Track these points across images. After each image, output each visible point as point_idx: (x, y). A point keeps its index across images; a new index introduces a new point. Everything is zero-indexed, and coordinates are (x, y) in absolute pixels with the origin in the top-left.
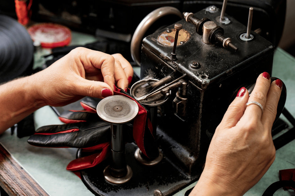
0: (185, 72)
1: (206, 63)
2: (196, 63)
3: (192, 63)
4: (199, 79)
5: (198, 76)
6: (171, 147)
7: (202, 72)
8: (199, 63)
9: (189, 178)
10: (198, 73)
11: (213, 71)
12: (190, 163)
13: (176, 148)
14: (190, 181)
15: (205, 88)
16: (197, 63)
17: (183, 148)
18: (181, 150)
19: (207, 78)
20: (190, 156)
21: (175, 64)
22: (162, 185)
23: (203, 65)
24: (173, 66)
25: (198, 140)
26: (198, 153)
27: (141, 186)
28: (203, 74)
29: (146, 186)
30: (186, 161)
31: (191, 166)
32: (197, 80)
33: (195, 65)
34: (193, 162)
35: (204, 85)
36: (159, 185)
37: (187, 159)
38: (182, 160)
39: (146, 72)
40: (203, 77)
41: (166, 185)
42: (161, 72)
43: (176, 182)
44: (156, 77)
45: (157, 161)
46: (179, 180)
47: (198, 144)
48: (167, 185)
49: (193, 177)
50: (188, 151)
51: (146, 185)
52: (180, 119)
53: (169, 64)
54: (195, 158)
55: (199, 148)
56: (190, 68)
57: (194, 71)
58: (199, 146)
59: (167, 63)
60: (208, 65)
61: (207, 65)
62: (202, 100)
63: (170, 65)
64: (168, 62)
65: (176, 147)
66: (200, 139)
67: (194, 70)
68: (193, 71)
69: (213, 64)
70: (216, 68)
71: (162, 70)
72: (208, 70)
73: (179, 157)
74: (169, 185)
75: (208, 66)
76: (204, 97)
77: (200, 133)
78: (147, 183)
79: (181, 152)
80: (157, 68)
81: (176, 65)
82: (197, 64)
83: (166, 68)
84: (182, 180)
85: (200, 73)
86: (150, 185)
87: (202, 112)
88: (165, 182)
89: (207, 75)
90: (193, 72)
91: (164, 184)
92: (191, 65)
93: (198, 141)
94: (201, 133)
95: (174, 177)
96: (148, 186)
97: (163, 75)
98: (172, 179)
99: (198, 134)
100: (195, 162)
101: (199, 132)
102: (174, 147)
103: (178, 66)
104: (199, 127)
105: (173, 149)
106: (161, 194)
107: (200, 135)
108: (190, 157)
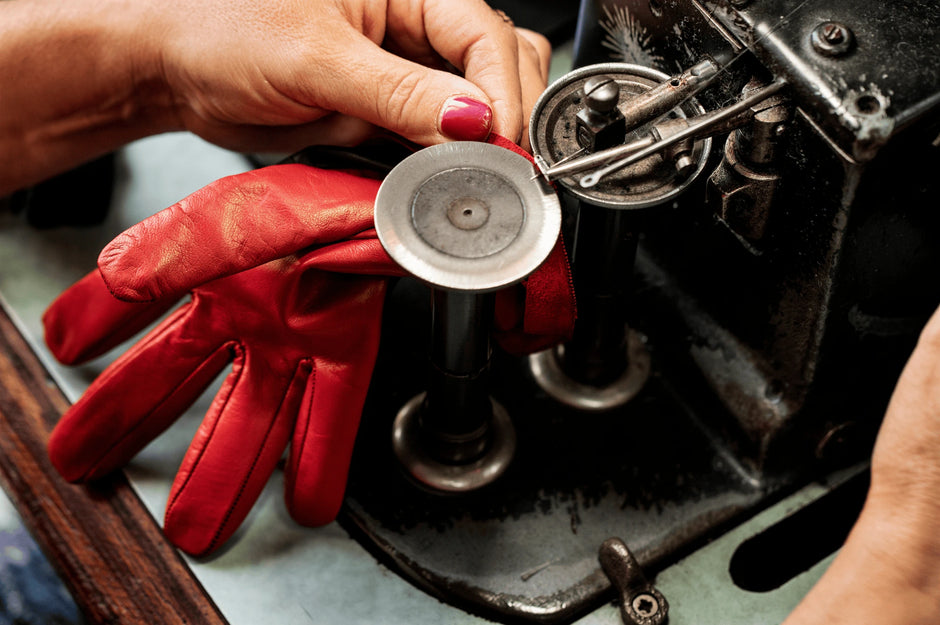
0: (783, 68)
1: (882, 27)
2: (840, 31)
3: (820, 28)
4: (845, 111)
5: (841, 95)
6: (690, 338)
7: (863, 78)
8: (849, 30)
9: (755, 482)
10: (842, 81)
11: (912, 74)
12: (766, 427)
13: (708, 346)
14: (757, 496)
15: (868, 155)
16: (845, 33)
17: (739, 354)
18: (732, 362)
19: (881, 112)
20: (769, 394)
21: (743, 22)
22: (636, 508)
23: (868, 37)
24: (733, 28)
25: (810, 343)
26: (805, 393)
27: (546, 508)
28: (867, 89)
29: (569, 510)
30: (750, 414)
31: (766, 438)
32: (836, 117)
33: (831, 42)
34: (778, 425)
35: (865, 144)
36: (623, 507)
37: (753, 404)
38: (732, 403)
39: (609, 14)
40: (866, 105)
41: (653, 510)
42: (675, 36)
43: (696, 498)
44: (649, 46)
45: (621, 391)
46: (712, 492)
47: (807, 358)
48: (660, 511)
49: (772, 481)
50: (759, 368)
51: (570, 503)
52: (738, 241)
53: (712, 15)
54: (790, 407)
55: (812, 375)
56: (807, 47)
57: (827, 70)
58: (812, 366)
59: (706, 9)
60: (893, 40)
61: (884, 42)
62: (847, 201)
63: (718, 20)
64: (709, 4)
65: (712, 342)
66: (818, 344)
67: (826, 63)
68: (820, 67)
69: (912, 38)
70: (925, 63)
71: (680, 28)
72: (887, 67)
73: (721, 390)
74: (666, 509)
75: (889, 46)
76: (858, 192)
77: (821, 324)
78: (574, 498)
79: (728, 370)
80: (657, 14)
81: (744, 29)
82: (842, 38)
83: (698, 27)
84: (726, 490)
85: (854, 85)
86: (587, 505)
87: (842, 245)
88: (649, 497)
89: (885, 94)
90: (822, 73)
91: (647, 508)
92: (813, 37)
93: (809, 347)
94: (827, 321)
95: (691, 476)
96: (575, 508)
97: (683, 48)
98: (680, 481)
99: (814, 324)
100: (787, 422)
101: (817, 316)
102: (702, 342)
103: (754, 33)
104: (821, 297)
105: (695, 350)
106: (629, 566)
107: (821, 327)
108: (767, 401)
